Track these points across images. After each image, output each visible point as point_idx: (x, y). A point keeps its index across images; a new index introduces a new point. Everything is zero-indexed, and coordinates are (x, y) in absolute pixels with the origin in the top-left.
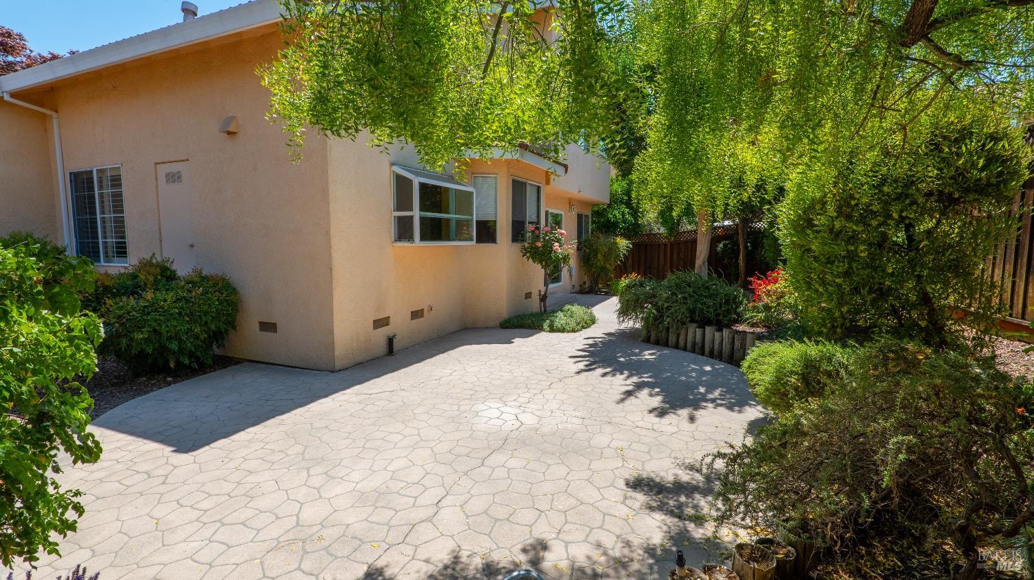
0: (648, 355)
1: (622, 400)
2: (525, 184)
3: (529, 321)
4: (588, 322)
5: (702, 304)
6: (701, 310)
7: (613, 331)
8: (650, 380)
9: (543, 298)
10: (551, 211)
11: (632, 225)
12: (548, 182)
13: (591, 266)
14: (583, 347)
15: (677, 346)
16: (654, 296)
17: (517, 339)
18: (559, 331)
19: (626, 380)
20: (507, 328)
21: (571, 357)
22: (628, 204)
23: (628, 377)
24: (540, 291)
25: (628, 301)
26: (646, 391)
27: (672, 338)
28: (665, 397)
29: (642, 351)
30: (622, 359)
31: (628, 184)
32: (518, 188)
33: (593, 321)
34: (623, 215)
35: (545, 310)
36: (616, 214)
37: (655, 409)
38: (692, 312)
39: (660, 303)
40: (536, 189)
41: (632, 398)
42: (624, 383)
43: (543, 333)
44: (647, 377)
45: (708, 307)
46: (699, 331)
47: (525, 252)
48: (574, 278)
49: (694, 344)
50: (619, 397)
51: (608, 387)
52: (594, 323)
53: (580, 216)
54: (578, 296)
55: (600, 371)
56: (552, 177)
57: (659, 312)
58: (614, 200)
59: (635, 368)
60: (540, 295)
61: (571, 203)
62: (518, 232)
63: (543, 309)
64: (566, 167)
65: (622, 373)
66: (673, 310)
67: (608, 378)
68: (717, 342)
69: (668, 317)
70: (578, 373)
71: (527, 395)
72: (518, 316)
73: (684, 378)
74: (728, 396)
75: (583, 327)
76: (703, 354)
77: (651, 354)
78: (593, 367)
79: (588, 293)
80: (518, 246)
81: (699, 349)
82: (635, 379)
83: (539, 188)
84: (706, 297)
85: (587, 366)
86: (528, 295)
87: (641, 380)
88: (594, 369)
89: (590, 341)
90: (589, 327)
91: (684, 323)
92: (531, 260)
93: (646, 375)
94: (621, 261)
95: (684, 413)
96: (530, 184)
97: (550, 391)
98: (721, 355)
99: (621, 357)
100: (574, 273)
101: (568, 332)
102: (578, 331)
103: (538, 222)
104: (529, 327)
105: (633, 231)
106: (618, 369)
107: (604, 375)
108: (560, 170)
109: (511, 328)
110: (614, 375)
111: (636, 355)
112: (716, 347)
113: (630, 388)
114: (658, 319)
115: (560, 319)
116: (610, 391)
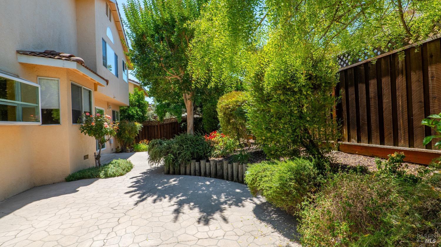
0: (173, 181)
1: (176, 218)
2: (81, 88)
3: (89, 173)
4: (129, 168)
5: (197, 149)
6: (197, 152)
7: (145, 171)
8: (184, 198)
9: (98, 157)
10: (97, 107)
11: (142, 116)
12: (96, 89)
13: (122, 138)
14: (131, 184)
15: (185, 174)
16: (170, 148)
17: (81, 188)
18: (111, 176)
19: (170, 202)
20: (72, 180)
21: (126, 193)
22: (139, 106)
23: (171, 199)
24: (95, 153)
25: (156, 152)
26: (186, 207)
27: (182, 170)
28: (200, 207)
29: (168, 180)
30: (160, 188)
31: (138, 97)
32: (76, 90)
33: (131, 167)
34: (137, 111)
35: (100, 165)
36: (133, 111)
37: (200, 219)
38: (192, 154)
39: (175, 151)
40: (88, 92)
41: (181, 214)
42: (170, 204)
43: (100, 180)
44: (181, 196)
45: (200, 150)
46: (197, 164)
47: (83, 129)
48: (112, 144)
49: (195, 171)
50: (173, 216)
51: (162, 210)
52: (132, 168)
53: (114, 112)
54: (116, 154)
55: (150, 199)
56: (98, 87)
57: (174, 156)
58: (132, 105)
59: (171, 192)
60: (95, 156)
61: (108, 104)
62: (77, 117)
63: (98, 165)
64: (107, 81)
65: (165, 198)
66: (183, 154)
67: (158, 203)
68: (208, 168)
69: (180, 158)
70: (136, 204)
71: (101, 237)
72: (80, 171)
73: (200, 192)
74: (230, 198)
75: (127, 172)
76: (200, 175)
77: (174, 181)
78: (144, 197)
79: (121, 152)
80: (77, 126)
81: (198, 173)
82: (175, 200)
83: (90, 92)
84: (198, 145)
85: (140, 197)
86: (86, 157)
87: (178, 199)
88: (145, 199)
89: (135, 180)
90: (130, 170)
91: (189, 161)
92: (87, 134)
93: (179, 195)
94: (138, 134)
95: (217, 215)
96: (84, 89)
97: (120, 227)
98: (211, 174)
99: (158, 186)
100: (112, 142)
101: (118, 176)
102: (124, 174)
103: (90, 113)
104: (89, 177)
105: (141, 119)
106: (161, 195)
107: (155, 201)
108: (103, 83)
109: (75, 180)
110: (161, 200)
111: (167, 183)
112: (207, 171)
113: (176, 207)
114: (175, 160)
115: (111, 169)
116: (164, 213)
